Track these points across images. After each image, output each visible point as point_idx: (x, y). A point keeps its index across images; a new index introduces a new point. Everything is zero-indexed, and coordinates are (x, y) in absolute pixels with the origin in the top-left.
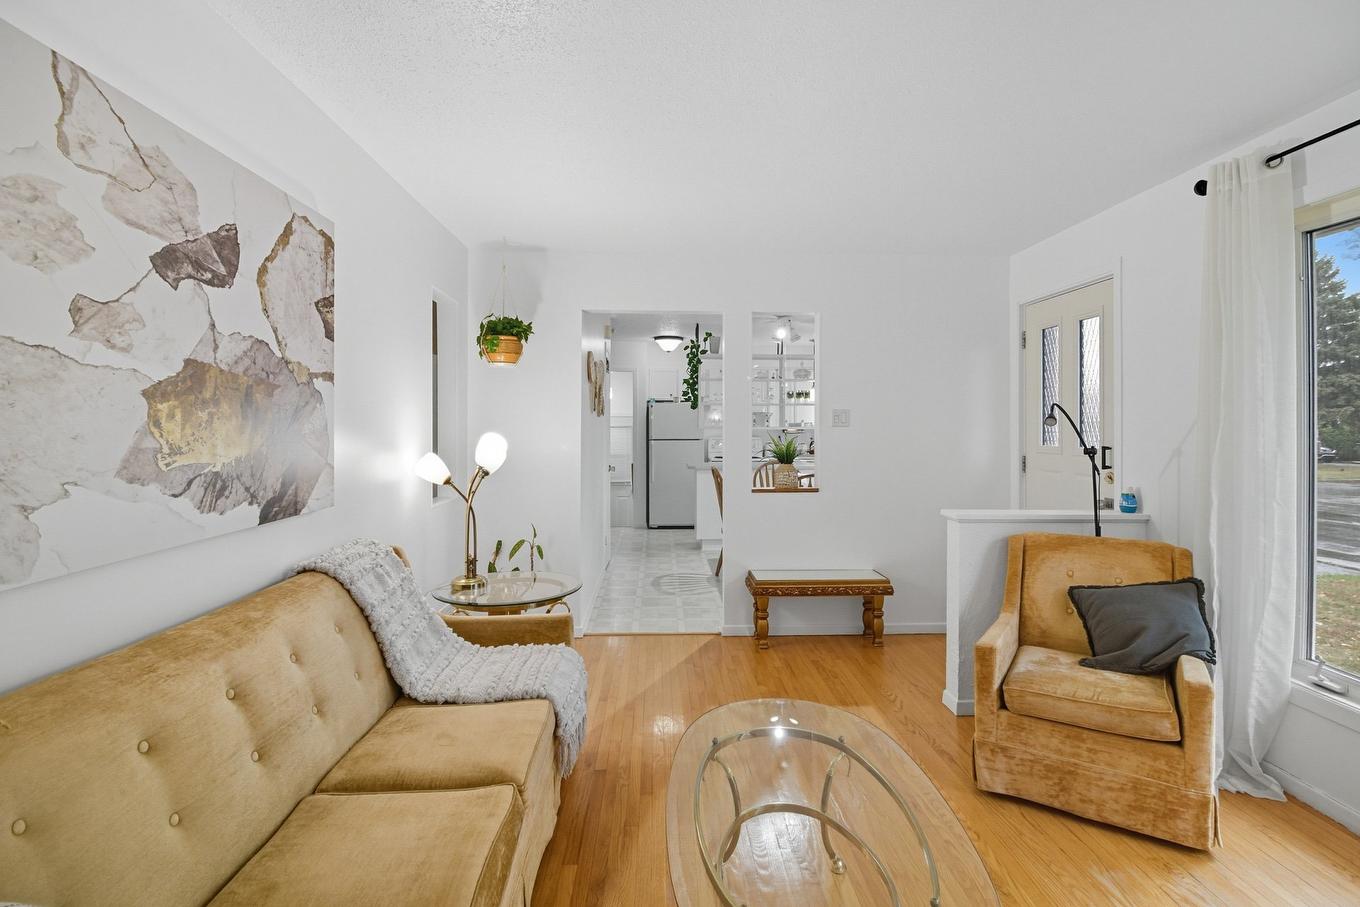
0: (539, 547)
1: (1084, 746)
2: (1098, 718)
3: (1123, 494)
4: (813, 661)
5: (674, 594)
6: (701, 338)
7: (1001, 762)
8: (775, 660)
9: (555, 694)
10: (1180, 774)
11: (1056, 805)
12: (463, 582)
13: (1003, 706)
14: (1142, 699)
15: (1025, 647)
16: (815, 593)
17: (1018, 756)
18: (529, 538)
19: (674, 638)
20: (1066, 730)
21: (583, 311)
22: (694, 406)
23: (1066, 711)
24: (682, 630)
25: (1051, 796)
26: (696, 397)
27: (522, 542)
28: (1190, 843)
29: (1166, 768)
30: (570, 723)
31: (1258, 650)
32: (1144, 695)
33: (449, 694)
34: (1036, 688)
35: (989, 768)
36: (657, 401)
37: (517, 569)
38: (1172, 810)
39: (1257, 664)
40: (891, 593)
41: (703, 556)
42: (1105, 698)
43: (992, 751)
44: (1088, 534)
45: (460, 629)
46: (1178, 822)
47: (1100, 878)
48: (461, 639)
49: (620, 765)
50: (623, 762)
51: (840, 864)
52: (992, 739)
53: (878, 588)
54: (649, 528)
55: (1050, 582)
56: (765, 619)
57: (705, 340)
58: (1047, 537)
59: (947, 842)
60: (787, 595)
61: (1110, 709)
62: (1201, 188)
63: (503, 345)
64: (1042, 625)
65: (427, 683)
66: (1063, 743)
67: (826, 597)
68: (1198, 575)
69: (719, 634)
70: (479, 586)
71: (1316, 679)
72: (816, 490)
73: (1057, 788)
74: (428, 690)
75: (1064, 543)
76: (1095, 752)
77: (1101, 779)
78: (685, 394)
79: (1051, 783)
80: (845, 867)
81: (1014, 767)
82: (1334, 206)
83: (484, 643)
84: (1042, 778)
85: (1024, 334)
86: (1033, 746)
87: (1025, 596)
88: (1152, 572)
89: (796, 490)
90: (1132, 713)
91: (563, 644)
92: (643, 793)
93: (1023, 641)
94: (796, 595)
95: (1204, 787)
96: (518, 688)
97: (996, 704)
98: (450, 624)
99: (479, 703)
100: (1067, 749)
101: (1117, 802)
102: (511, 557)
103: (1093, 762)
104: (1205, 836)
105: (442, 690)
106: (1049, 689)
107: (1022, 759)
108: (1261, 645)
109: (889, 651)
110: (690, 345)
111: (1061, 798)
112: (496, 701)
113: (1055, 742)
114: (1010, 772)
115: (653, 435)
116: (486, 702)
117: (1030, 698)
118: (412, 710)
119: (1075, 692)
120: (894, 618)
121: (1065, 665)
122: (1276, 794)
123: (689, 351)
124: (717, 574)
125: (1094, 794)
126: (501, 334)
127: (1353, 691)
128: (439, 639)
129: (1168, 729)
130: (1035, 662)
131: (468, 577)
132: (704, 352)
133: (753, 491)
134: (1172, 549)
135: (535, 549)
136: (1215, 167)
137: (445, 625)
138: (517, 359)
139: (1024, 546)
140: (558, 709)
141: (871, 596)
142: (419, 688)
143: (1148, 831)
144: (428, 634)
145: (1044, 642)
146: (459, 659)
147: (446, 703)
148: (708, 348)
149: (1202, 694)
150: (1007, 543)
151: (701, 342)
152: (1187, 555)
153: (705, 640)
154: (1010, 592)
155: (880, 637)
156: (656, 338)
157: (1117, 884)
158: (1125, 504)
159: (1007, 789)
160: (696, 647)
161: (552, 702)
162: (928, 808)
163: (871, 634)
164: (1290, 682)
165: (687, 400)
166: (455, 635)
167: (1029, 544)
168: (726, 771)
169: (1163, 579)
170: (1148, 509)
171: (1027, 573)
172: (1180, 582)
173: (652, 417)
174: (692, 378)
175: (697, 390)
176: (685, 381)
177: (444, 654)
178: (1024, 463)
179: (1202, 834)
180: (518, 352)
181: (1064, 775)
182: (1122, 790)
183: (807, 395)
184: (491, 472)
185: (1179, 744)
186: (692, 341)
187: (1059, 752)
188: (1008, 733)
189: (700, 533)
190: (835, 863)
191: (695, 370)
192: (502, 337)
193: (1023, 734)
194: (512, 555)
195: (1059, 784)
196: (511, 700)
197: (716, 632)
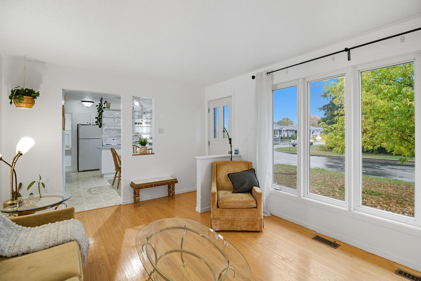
0: (43, 184)
1: (237, 213)
2: (240, 205)
3: (235, 150)
4: (156, 207)
5: (98, 194)
6: (103, 103)
7: (218, 222)
8: (142, 209)
9: (77, 238)
10: (256, 214)
11: (231, 229)
12: (10, 202)
13: (218, 207)
14: (248, 198)
15: (219, 191)
16: (155, 186)
17: (222, 220)
18: (38, 180)
19: (103, 209)
20: (232, 210)
21: (63, 89)
22: (100, 126)
23: (233, 205)
24: (106, 206)
25: (230, 228)
26: (101, 124)
27: (34, 182)
28: (259, 230)
29: (254, 214)
30: (84, 247)
31: (265, 183)
32: (248, 197)
33: (24, 249)
34: (226, 201)
35: (215, 225)
36: (81, 125)
37: (31, 194)
38: (255, 223)
39: (265, 186)
40: (177, 182)
41: (105, 179)
42: (241, 200)
43: (216, 220)
44: (229, 160)
45: (18, 222)
46: (256, 225)
47: (244, 244)
48: (20, 226)
49: (99, 258)
50: (99, 257)
51: (185, 263)
52: (216, 217)
53: (173, 181)
54: (78, 171)
55: (223, 173)
56: (139, 196)
57: (104, 103)
58: (222, 162)
59: (209, 247)
60: (146, 188)
61: (242, 202)
62: (253, 77)
63: (25, 100)
64: (222, 185)
65: (10, 248)
66: (232, 213)
67: (159, 186)
68: (253, 168)
69: (121, 205)
70: (19, 203)
71: (275, 188)
72: (154, 154)
73: (231, 225)
74: (11, 251)
75: (226, 163)
76: (239, 213)
77: (241, 220)
78: (96, 122)
79: (229, 224)
80: (186, 264)
81: (221, 223)
82: (279, 86)
83: (33, 225)
84: (228, 223)
85: (209, 109)
86: (226, 216)
87: (217, 178)
88: (244, 168)
89: (147, 154)
90: (246, 202)
91: (73, 219)
92: (111, 265)
93: (218, 189)
94: (149, 187)
95: (261, 216)
96: (60, 239)
97: (216, 207)
98: (13, 221)
99: (41, 250)
100: (233, 215)
101: (244, 225)
102: (28, 189)
103: (239, 216)
104: (262, 227)
105: (20, 249)
106: (228, 200)
107: (223, 220)
108: (266, 182)
109: (177, 199)
110: (99, 105)
111: (232, 227)
112: (50, 247)
113: (230, 214)
114: (220, 224)
115: (80, 137)
116: (45, 249)
117: (225, 204)
118: (6, 261)
119: (235, 200)
120: (178, 189)
121: (229, 194)
122: (270, 215)
123: (98, 107)
124: (113, 185)
125: (239, 224)
126: (25, 95)
127: (282, 189)
128: (10, 228)
129: (254, 204)
130: (222, 194)
131: (12, 200)
132: (104, 108)
133: (133, 155)
134: (248, 162)
135: (41, 185)
136: (257, 73)
137: (12, 222)
138: (32, 106)
139: (217, 165)
140: (80, 243)
141: (171, 184)
142: (6, 251)
143: (250, 230)
144: (4, 227)
145: (223, 189)
146: (22, 235)
147: (23, 254)
148: (106, 106)
149: (260, 195)
150: (212, 164)
151: (103, 104)
152: (251, 163)
153: (117, 207)
154: (214, 177)
155: (174, 196)
156: (82, 101)
157: (248, 244)
158: (235, 152)
159: (219, 229)
160: (113, 211)
161: (77, 241)
162: (201, 240)
163: (171, 195)
164: (271, 189)
165: (97, 125)
166: (17, 225)
167: (218, 164)
168: (152, 246)
169: (247, 169)
170: (240, 153)
171: (218, 172)
172: (250, 170)
173: (80, 130)
174: (99, 116)
175: (101, 121)
176: (96, 118)
177: (13, 234)
178: (209, 143)
179: (261, 227)
180: (33, 103)
181: (232, 221)
182: (245, 221)
183: (141, 123)
184: (23, 154)
185: (256, 207)
186: (99, 104)
187: (231, 216)
188: (220, 214)
189: (103, 171)
190: (184, 264)
191: (100, 114)
192: (25, 97)
193: (223, 213)
194: (29, 188)
195: (231, 224)
196: (57, 245)
197: (120, 204)
